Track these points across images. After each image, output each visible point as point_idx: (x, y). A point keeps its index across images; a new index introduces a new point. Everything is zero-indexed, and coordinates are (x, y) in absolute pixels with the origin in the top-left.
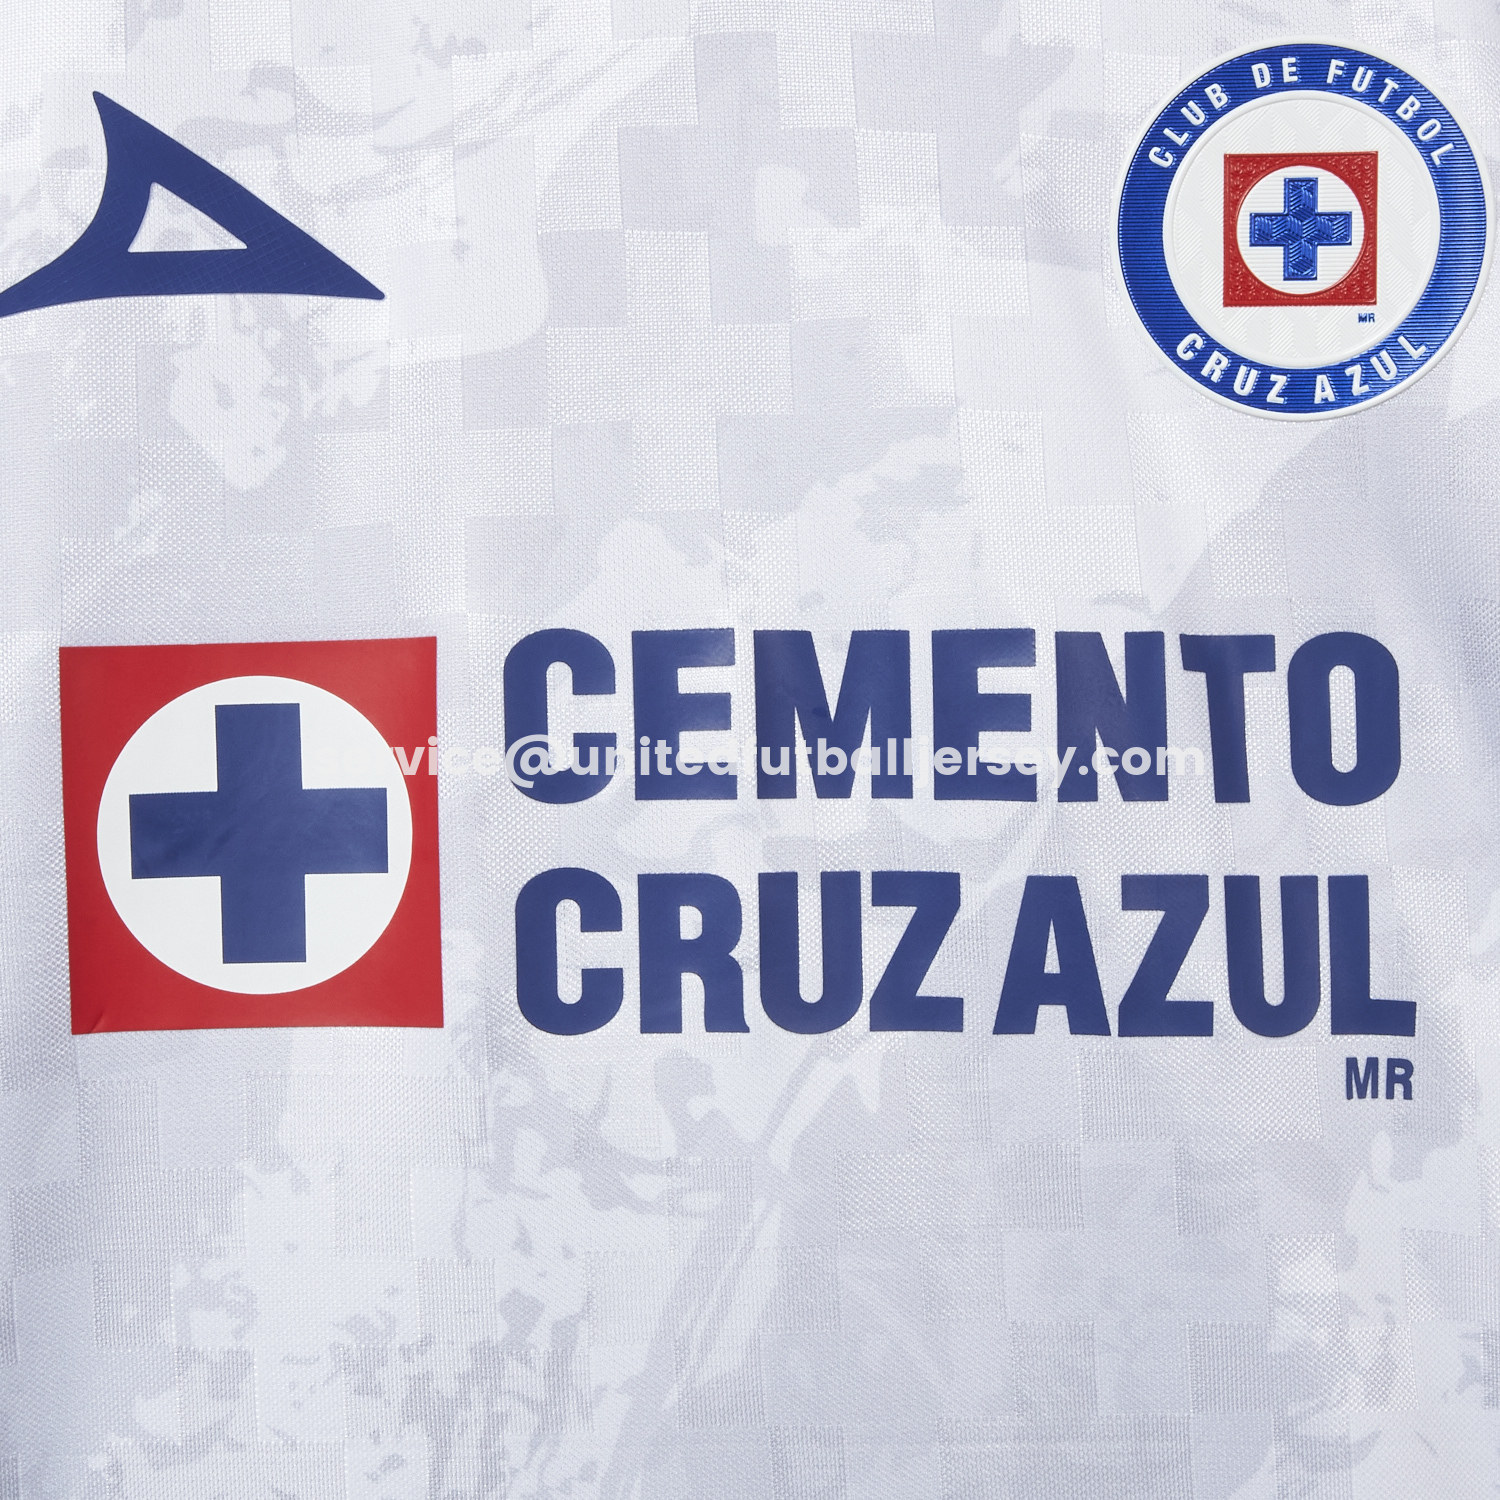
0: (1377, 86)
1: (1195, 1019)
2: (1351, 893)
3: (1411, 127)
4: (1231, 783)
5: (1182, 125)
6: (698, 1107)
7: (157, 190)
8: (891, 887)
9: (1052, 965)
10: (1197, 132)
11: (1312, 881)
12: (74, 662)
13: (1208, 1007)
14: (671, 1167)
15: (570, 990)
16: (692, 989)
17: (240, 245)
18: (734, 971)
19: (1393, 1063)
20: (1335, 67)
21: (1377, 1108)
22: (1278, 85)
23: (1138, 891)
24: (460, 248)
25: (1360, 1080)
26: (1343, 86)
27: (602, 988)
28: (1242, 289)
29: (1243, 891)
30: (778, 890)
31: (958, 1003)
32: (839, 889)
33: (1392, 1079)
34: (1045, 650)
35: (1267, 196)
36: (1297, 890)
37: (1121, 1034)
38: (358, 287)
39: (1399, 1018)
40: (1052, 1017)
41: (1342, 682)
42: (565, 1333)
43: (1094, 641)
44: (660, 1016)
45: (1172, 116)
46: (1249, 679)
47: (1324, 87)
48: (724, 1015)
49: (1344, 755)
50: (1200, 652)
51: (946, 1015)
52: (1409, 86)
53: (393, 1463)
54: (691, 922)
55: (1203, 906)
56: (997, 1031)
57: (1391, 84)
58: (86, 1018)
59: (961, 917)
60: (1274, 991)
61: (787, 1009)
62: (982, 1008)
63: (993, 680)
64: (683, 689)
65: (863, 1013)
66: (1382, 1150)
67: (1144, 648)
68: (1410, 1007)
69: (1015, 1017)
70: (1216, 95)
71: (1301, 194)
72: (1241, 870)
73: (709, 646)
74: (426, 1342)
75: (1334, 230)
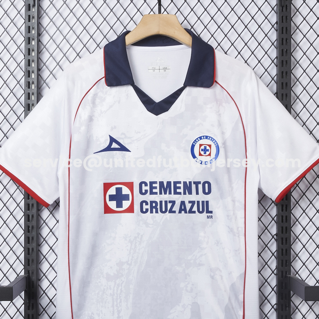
0: (212, 139)
1: (194, 212)
2: (207, 202)
3: (214, 143)
4: (197, 193)
5: (196, 141)
6: (155, 219)
7: (113, 143)
8: (170, 202)
9: (183, 208)
10: (197, 142)
11: (204, 201)
12: (105, 184)
13: (195, 211)
14: (152, 224)
15: (144, 210)
16: (154, 210)
17: (120, 147)
18: (157, 209)
19: (211, 216)
20: (208, 138)
21: (210, 219)
22: (204, 139)
23: (190, 202)
24: (138, 149)
25: (208, 217)
26: (209, 139)
27: (147, 210)
28: (200, 155)
29: (198, 202)
30: (161, 202)
31: (175, 211)
32: (166, 202)
33: (211, 217)
34: (182, 183)
35: (203, 147)
36: (203, 202)
37: (189, 213)
38: (129, 151)
39: (211, 212)
40: (183, 212)
41: (207, 185)
42: (142, 236)
43: (186, 182)
44: (152, 212)
45: (195, 141)
46: (199, 185)
47: (207, 139)
48: (157, 212)
49: (207, 191)
50: (195, 183)
51: (174, 212)
52: (214, 140)
53: (127, 246)
54: (154, 205)
55: (195, 203)
56: (179, 213)
57: (213, 139)
58: (105, 212)
59: (176, 204)
60: (201, 210)
61: (162, 211)
62: (177, 211)
63: (178, 185)
64: (153, 186)
65: (168, 212)
66: (210, 223)
67: (190, 183)
68: (212, 211)
69: (180, 212)
70: (199, 139)
71: (205, 147)
72: (198, 200)
73: (155, 183)
74: (131, 236)
75: (208, 150)
